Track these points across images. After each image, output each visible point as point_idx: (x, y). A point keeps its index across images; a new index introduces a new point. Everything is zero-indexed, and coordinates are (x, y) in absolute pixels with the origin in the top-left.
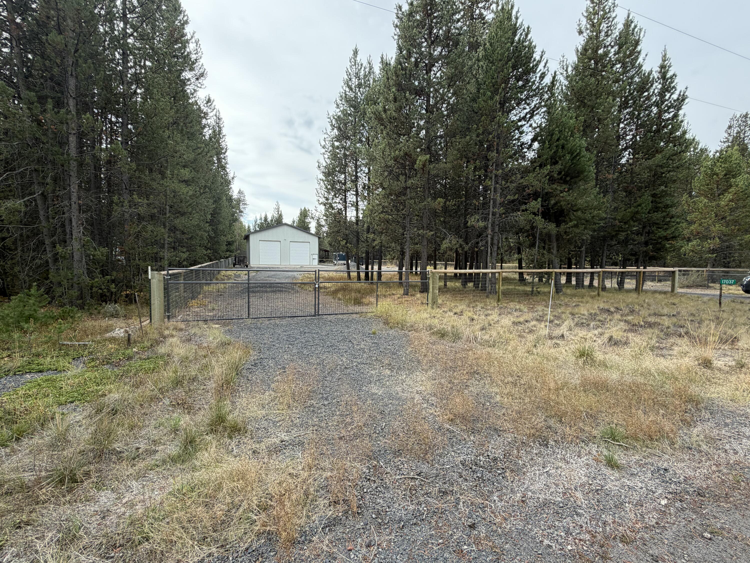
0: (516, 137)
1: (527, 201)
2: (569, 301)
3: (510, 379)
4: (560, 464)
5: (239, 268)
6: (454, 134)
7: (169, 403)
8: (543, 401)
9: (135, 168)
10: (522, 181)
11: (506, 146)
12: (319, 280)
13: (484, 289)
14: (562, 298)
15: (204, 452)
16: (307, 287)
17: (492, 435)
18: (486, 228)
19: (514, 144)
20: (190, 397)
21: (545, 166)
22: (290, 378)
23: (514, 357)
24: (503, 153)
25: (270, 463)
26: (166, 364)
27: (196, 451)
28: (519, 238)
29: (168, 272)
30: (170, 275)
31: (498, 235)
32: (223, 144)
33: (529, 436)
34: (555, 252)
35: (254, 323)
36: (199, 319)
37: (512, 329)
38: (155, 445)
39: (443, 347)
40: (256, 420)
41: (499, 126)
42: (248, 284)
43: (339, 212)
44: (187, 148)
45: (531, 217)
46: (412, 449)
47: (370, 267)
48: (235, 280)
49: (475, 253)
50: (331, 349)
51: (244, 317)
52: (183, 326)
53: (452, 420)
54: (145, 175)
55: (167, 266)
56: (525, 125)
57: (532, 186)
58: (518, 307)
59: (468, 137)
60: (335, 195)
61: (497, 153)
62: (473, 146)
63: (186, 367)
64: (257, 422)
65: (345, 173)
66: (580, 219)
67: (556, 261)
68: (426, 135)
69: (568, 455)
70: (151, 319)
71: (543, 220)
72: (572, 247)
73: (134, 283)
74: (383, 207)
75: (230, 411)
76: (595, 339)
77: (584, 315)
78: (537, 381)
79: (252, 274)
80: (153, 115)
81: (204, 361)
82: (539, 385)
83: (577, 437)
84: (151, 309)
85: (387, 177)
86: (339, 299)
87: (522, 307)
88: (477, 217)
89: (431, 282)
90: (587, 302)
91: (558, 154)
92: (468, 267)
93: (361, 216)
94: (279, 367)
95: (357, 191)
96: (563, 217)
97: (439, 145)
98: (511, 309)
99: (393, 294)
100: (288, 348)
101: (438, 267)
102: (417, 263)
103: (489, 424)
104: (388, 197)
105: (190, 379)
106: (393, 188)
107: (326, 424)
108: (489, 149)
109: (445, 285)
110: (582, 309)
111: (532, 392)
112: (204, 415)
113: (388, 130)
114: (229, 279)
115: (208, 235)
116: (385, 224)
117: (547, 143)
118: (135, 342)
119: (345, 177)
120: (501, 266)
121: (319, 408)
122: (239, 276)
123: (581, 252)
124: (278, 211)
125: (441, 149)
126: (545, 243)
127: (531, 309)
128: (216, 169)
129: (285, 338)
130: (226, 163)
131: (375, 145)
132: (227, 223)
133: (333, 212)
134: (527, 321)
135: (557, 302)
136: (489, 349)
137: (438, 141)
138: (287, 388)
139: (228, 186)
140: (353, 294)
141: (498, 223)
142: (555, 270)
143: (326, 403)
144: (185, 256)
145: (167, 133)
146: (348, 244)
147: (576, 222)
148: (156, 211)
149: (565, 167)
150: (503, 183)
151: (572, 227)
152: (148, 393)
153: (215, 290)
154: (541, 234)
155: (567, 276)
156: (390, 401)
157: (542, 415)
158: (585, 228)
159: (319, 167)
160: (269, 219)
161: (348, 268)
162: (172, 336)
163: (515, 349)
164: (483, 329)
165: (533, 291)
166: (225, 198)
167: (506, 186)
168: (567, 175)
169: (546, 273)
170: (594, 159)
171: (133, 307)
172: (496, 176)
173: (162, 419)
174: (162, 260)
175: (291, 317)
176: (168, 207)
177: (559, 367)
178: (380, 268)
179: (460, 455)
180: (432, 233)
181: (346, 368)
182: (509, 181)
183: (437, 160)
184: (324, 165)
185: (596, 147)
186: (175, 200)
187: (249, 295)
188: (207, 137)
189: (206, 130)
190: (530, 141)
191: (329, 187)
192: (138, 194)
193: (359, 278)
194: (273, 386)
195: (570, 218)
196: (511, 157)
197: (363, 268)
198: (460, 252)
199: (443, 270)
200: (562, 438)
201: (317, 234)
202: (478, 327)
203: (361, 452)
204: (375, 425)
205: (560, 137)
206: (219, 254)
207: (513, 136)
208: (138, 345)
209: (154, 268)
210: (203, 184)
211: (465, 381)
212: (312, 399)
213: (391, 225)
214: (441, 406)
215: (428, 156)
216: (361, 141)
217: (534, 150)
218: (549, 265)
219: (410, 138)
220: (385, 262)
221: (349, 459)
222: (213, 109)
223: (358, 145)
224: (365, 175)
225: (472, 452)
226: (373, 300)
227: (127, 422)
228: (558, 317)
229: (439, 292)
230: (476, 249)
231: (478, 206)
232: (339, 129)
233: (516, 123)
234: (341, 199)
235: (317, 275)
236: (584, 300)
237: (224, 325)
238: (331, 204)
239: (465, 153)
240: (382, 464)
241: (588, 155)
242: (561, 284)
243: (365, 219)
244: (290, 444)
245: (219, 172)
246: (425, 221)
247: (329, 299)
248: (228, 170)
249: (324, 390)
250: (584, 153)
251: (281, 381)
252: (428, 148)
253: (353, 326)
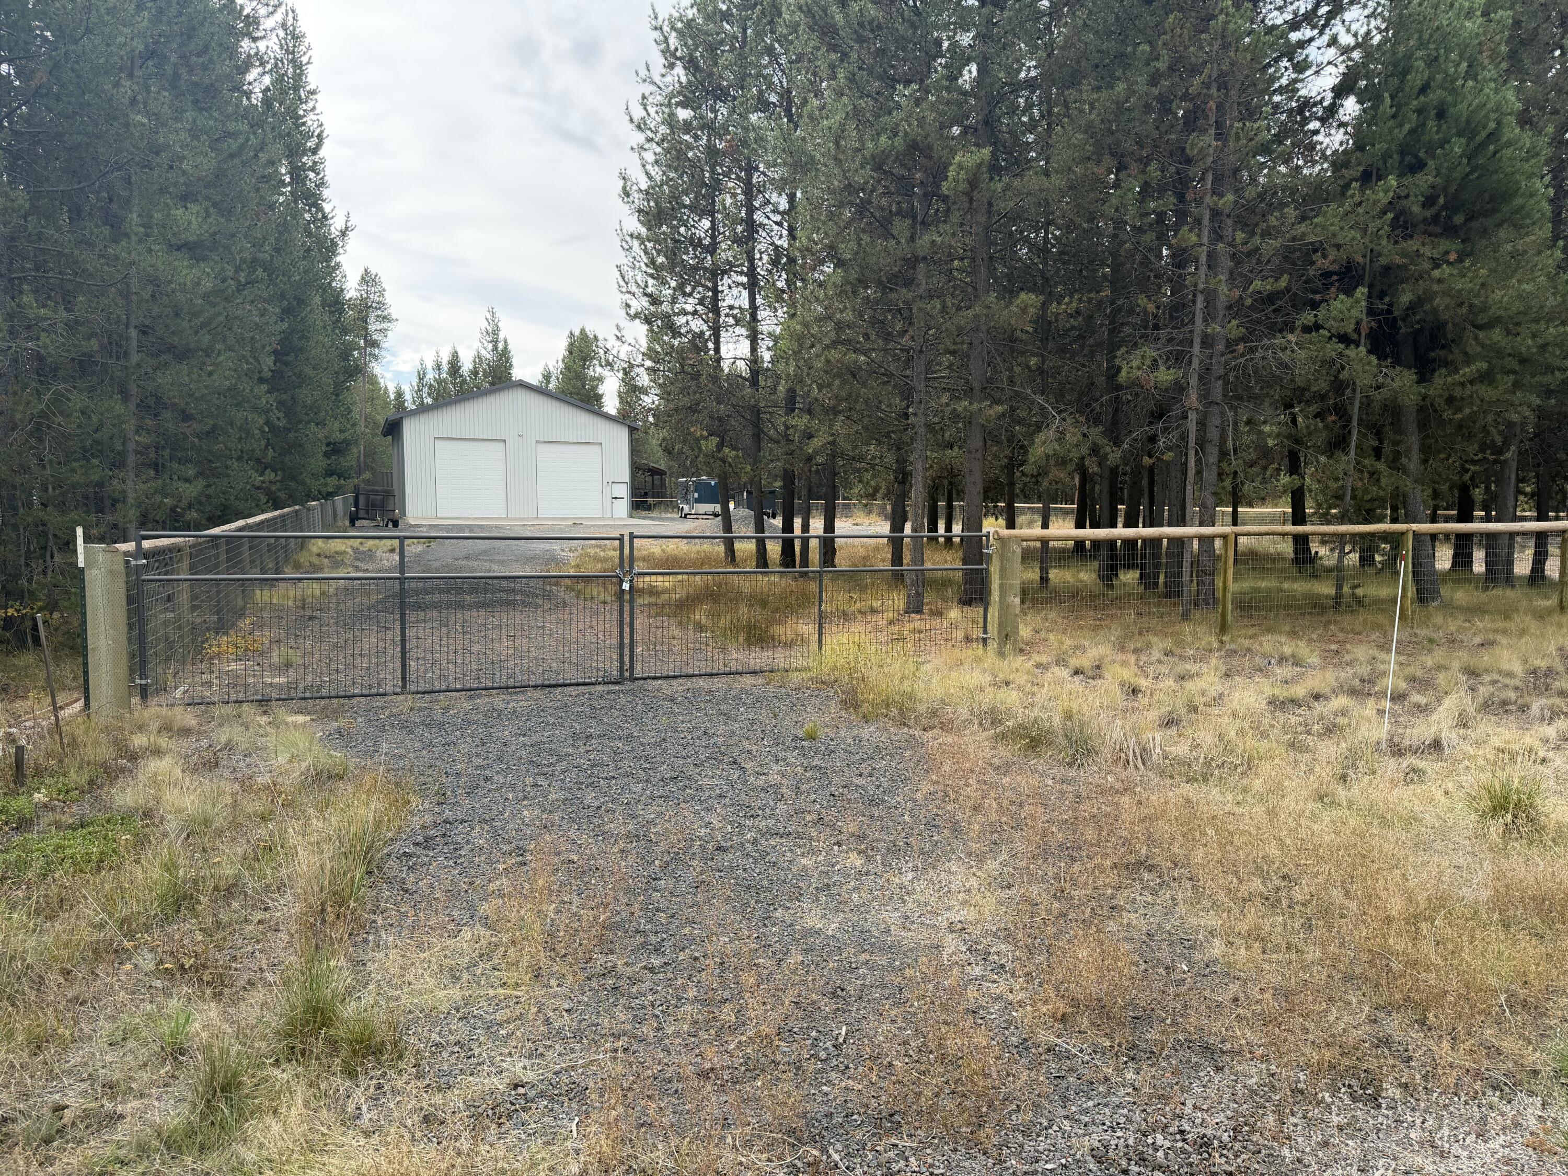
0: (1284, 81)
1: (1318, 297)
2: (1460, 629)
3: (1257, 884)
4: (1419, 1160)
5: (368, 529)
6: (1072, 75)
7: (152, 966)
8: (1365, 957)
9: (27, 206)
10: (1302, 228)
11: (1251, 113)
12: (632, 567)
13: (1174, 591)
14: (1439, 619)
15: (269, 1120)
16: (594, 590)
17: (1196, 1067)
18: (1180, 388)
19: (1276, 106)
20: (219, 948)
21: (1379, 179)
22: (540, 882)
23: (1272, 813)
24: (1238, 138)
25: (477, 1153)
26: (141, 842)
27: (241, 1117)
28: (1294, 421)
29: (139, 545)
30: (146, 555)
31: (1223, 413)
32: (310, 120)
33: (1317, 1071)
34: (1413, 463)
35: (420, 709)
36: (241, 696)
37: (1266, 721)
38: (113, 1098)
39: (1034, 780)
40: (431, 1016)
41: (1225, 46)
42: (402, 580)
43: (695, 346)
44: (196, 137)
45: (1333, 349)
46: (933, 1109)
47: (798, 522)
48: (357, 569)
49: (1145, 474)
50: (672, 787)
51: (390, 689)
52: (189, 719)
53: (1064, 1018)
54: (59, 229)
55: (134, 524)
56: (1311, 40)
57: (1338, 247)
58: (1287, 650)
59: (1121, 87)
60: (680, 287)
61: (1219, 136)
62: (1136, 114)
63: (204, 850)
64: (434, 1024)
65: (712, 213)
66: (1500, 353)
67: (1419, 495)
68: (979, 81)
69: (1446, 1131)
70: (87, 699)
71: (1373, 358)
72: (1472, 449)
73: (30, 580)
74: (839, 327)
75: (350, 991)
76: (1542, 754)
77: (1510, 674)
78: (1347, 893)
79: (414, 549)
80: (81, 31)
81: (262, 832)
82: (1353, 905)
83: (1477, 1075)
84: (86, 664)
85: (849, 224)
86: (700, 628)
87: (1302, 648)
88: (1151, 352)
89: (994, 570)
90: (1523, 632)
91: (1426, 138)
92: (1120, 521)
93: (767, 356)
94: (505, 848)
95: (752, 273)
96: (1443, 347)
97: (1024, 113)
98: (1264, 656)
99: (873, 611)
100: (535, 785)
101: (1020, 520)
102: (950, 507)
103: (1185, 1031)
104: (855, 293)
105: (216, 888)
106: (872, 260)
107: (658, 1029)
108: (1191, 123)
109: (1044, 580)
110: (1506, 654)
111: (1330, 928)
112: (264, 1004)
113: (853, 68)
114: (336, 565)
115: (267, 423)
116: (844, 382)
117: (1388, 101)
118: (39, 772)
119: (713, 227)
120: (1235, 514)
121: (634, 980)
122: (369, 555)
123: (1504, 464)
124: (495, 342)
125: (1032, 126)
126: (1379, 435)
127: (1333, 658)
128: (287, 204)
129: (523, 753)
130: (321, 184)
131: (811, 117)
132: (327, 380)
133: (676, 342)
134: (1317, 697)
135: (1422, 632)
136: (1188, 789)
137: (1021, 101)
138: (529, 917)
139: (328, 259)
140: (743, 611)
141: (1221, 371)
142: (1415, 527)
143: (656, 962)
144: (190, 491)
145: (128, 87)
146: (726, 450)
147: (1485, 366)
148: (94, 344)
149: (1448, 180)
150: (1240, 236)
151: (1471, 382)
152: (86, 934)
153: (291, 604)
154: (1367, 403)
155: (1457, 547)
156: (864, 957)
157: (1360, 1002)
158: (1516, 385)
159: (627, 195)
160: (466, 366)
161: (728, 528)
162: (157, 752)
163: (1277, 789)
164: (1169, 722)
165: (1338, 596)
166: (317, 300)
167: (1250, 246)
168: (1453, 206)
169: (1384, 536)
170: (1547, 152)
171: (27, 659)
172: (1216, 213)
173: (132, 1015)
174: (119, 506)
175: (543, 686)
176: (133, 333)
177: (1420, 845)
178: (829, 526)
179: (1092, 1128)
180: (1000, 409)
181: (720, 848)
182: (1258, 230)
183: (1017, 162)
184: (644, 186)
185: (1555, 112)
186: (156, 310)
187: (403, 616)
188: (257, 97)
189: (251, 76)
190: (1329, 96)
191: (660, 260)
192: (36, 292)
193: (762, 558)
194: (484, 908)
195: (1466, 353)
196: (1265, 149)
197: (775, 527)
198: (1094, 468)
199: (1037, 531)
200: (1425, 1077)
201: (625, 417)
202: (1153, 715)
203: (768, 1117)
204: (814, 1034)
205: (1431, 78)
206: (303, 483)
207: (1273, 79)
208: (49, 780)
209: (94, 532)
210: (246, 255)
211: (1109, 891)
212: (612, 952)
213: (864, 385)
214: (1028, 974)
215: (986, 152)
216: (763, 105)
217: (1342, 125)
218: (1394, 509)
219: (928, 92)
220: (847, 507)
221: (729, 1140)
222: (276, 7)
223: (754, 118)
224: (778, 218)
225: (1129, 1120)
226: (807, 629)
227: (21, 1025)
228: (1421, 683)
229: (1023, 601)
230: (1147, 461)
231: (1155, 316)
232: (691, 64)
233: (1284, 35)
234: (701, 302)
235: (627, 551)
236: (1511, 625)
237: (325, 715)
238: (667, 316)
239: (1109, 140)
240: (836, 1157)
241: (1527, 138)
242: (1434, 572)
243: (781, 366)
244: (542, 1095)
245: (297, 214)
246: (977, 371)
247: (667, 628)
248: (327, 207)
249: (650, 920)
250: (1512, 131)
251: (510, 895)
252: (986, 123)
253: (745, 715)
